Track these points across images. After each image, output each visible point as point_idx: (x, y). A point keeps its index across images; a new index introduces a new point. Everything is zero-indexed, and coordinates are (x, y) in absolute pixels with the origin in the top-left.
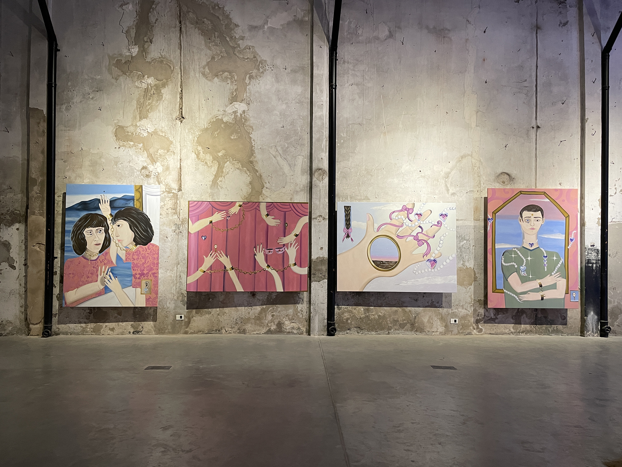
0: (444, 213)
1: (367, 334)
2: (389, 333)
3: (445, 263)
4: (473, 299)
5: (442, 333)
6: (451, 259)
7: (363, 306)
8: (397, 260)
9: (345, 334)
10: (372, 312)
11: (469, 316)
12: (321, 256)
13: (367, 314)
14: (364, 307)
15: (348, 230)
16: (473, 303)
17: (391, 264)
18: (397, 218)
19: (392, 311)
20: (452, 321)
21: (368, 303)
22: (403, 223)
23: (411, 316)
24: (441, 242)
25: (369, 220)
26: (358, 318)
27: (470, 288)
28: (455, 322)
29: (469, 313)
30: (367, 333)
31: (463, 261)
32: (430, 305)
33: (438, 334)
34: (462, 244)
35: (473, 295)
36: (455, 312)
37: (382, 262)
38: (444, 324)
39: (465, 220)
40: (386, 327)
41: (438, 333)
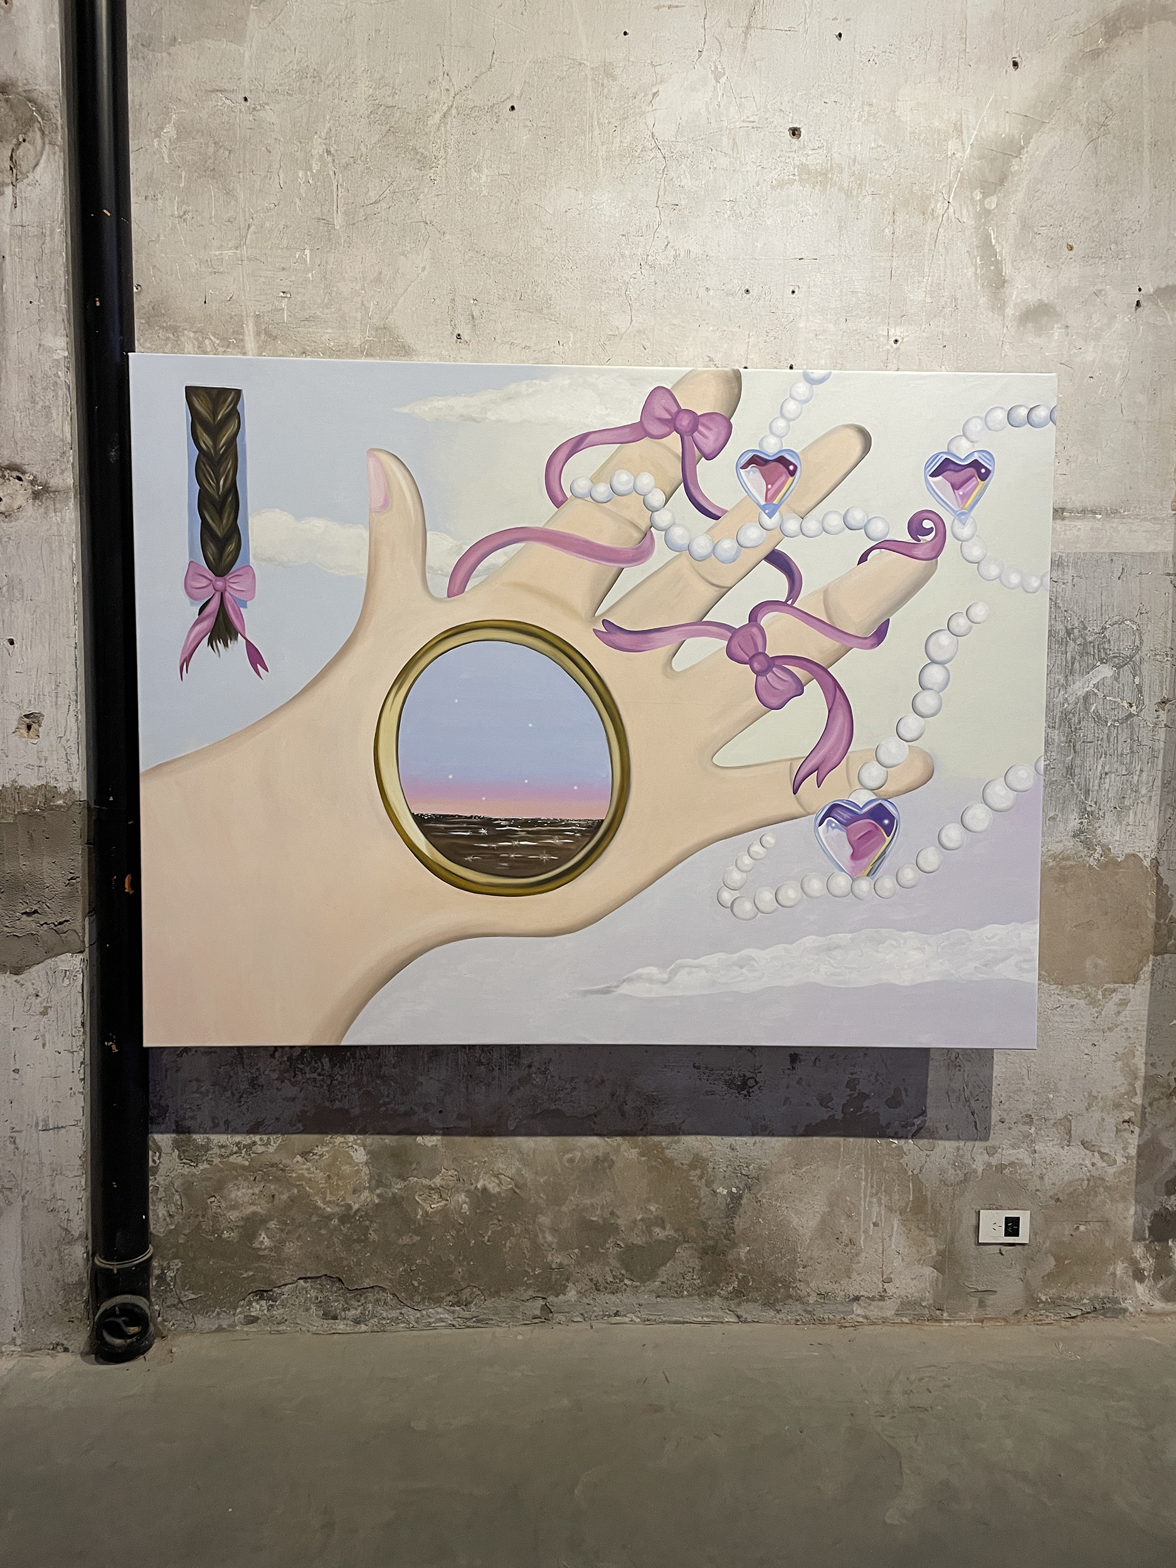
0: (963, 452)
1: (396, 1320)
2: (547, 1309)
3: (953, 835)
4: (1142, 1073)
5: (917, 1303)
6: (1002, 804)
7: (363, 1132)
8: (600, 811)
9: (233, 1326)
10: (433, 1173)
11: (1107, 1188)
12: (31, 780)
13: (398, 1186)
14: (370, 1139)
15: (220, 584)
16: (1138, 1100)
17: (557, 841)
18: (602, 490)
19: (571, 1161)
20: (992, 1226)
21: (402, 1109)
22: (646, 534)
23: (704, 1191)
24: (935, 674)
25: (386, 504)
26: (329, 1217)
27: (1124, 1003)
28: (1007, 1234)
29: (1112, 1170)
30: (394, 1314)
31: (1083, 812)
32: (839, 1116)
33: (889, 1313)
34: (1081, 693)
35: (1141, 1050)
36: (1012, 1164)
37: (488, 823)
38: (933, 1246)
39: (1112, 513)
40: (526, 1273)
41: (889, 1309)
